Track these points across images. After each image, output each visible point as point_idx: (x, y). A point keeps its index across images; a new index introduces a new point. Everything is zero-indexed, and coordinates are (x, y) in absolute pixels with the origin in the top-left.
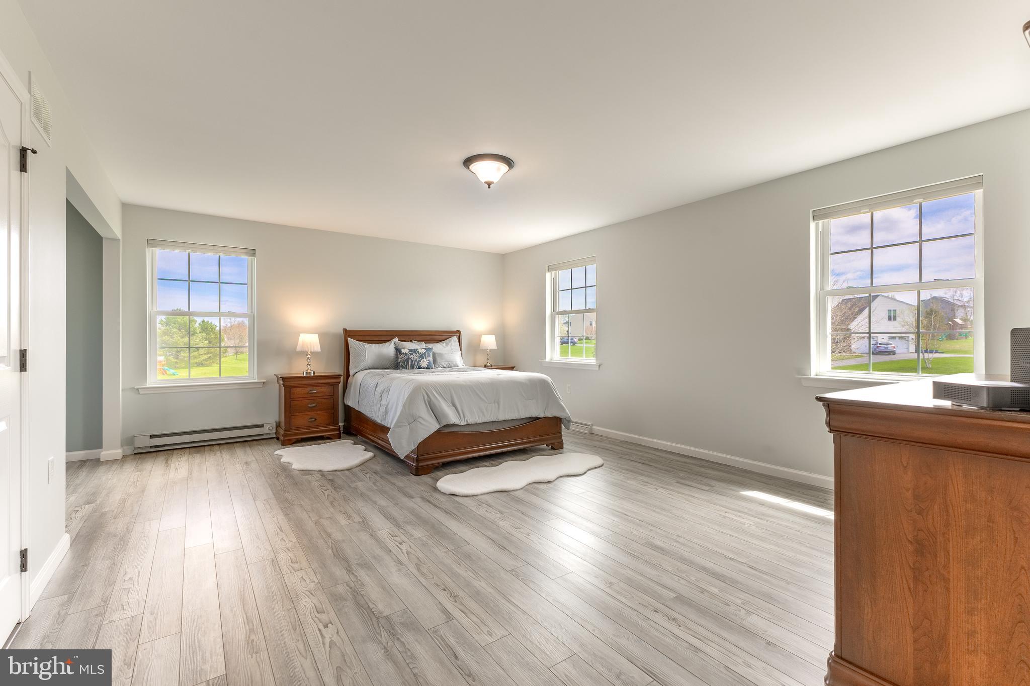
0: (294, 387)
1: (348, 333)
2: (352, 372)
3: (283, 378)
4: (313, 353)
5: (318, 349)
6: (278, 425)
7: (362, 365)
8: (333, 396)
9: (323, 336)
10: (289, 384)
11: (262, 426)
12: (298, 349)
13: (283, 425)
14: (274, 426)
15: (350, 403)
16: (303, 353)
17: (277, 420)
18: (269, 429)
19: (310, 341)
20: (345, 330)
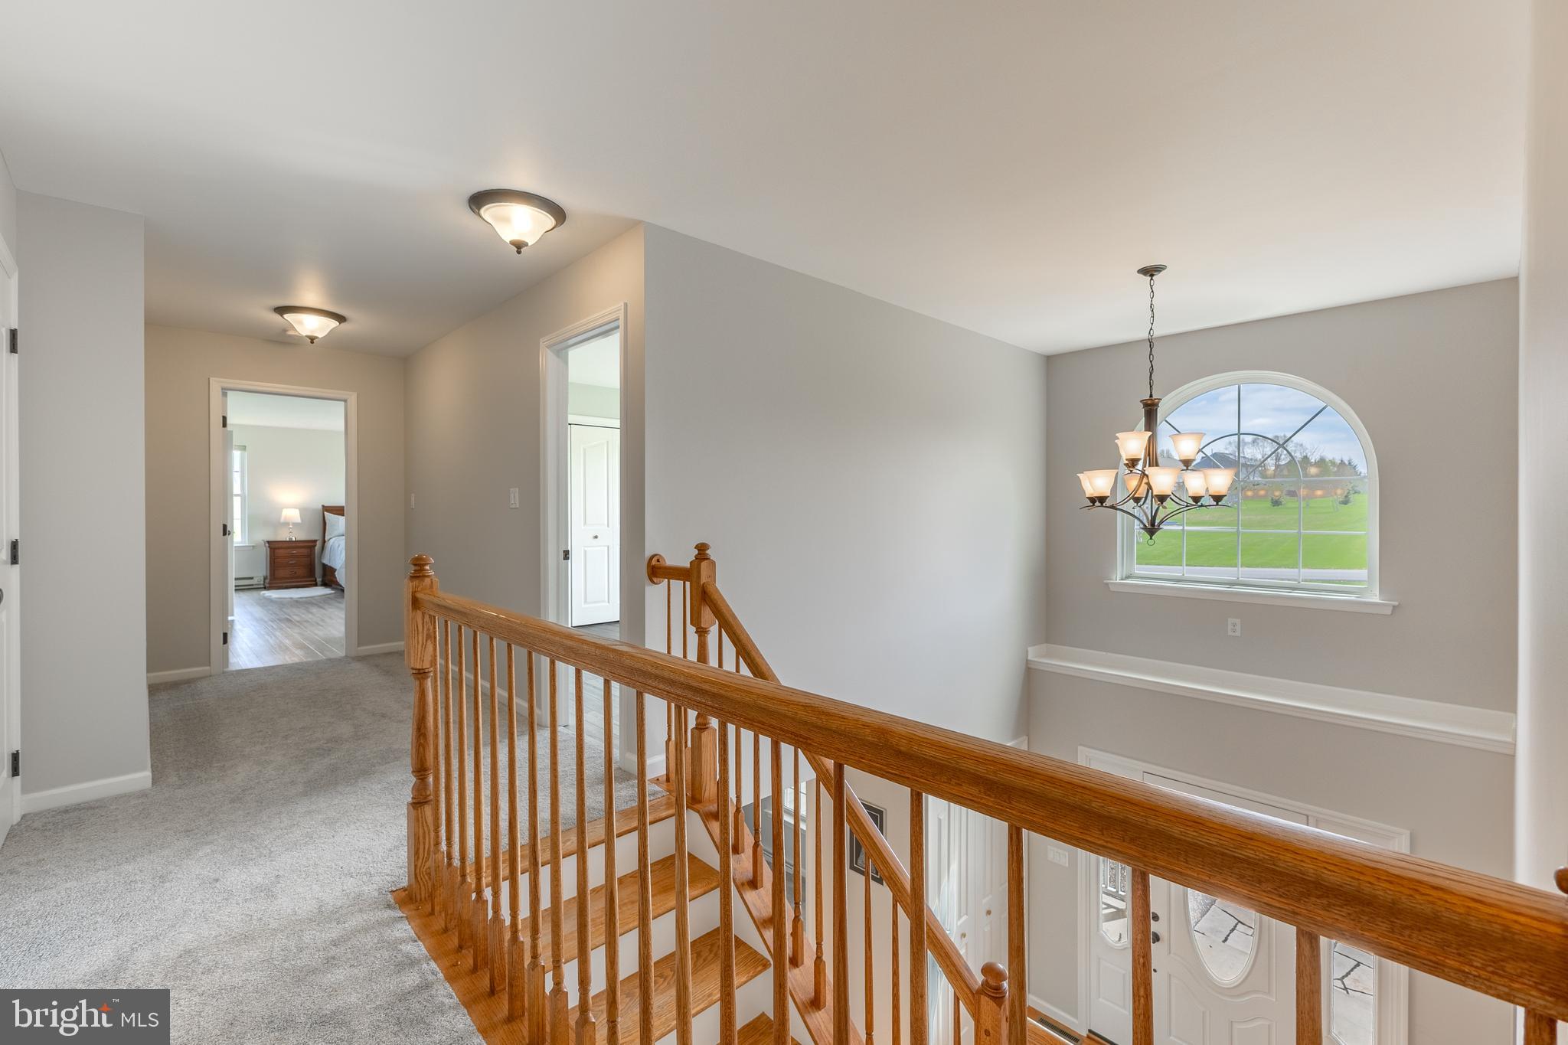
0: (279, 548)
1: (326, 509)
2: (326, 539)
3: (268, 542)
4: (295, 524)
5: (299, 520)
6: (265, 579)
7: (336, 533)
8: (311, 556)
9: (303, 511)
10: (273, 547)
11: (252, 578)
12: (282, 520)
13: (269, 577)
14: (262, 578)
15: (325, 561)
16: (286, 524)
17: (265, 574)
18: (258, 580)
19: (293, 515)
20: (323, 506)
